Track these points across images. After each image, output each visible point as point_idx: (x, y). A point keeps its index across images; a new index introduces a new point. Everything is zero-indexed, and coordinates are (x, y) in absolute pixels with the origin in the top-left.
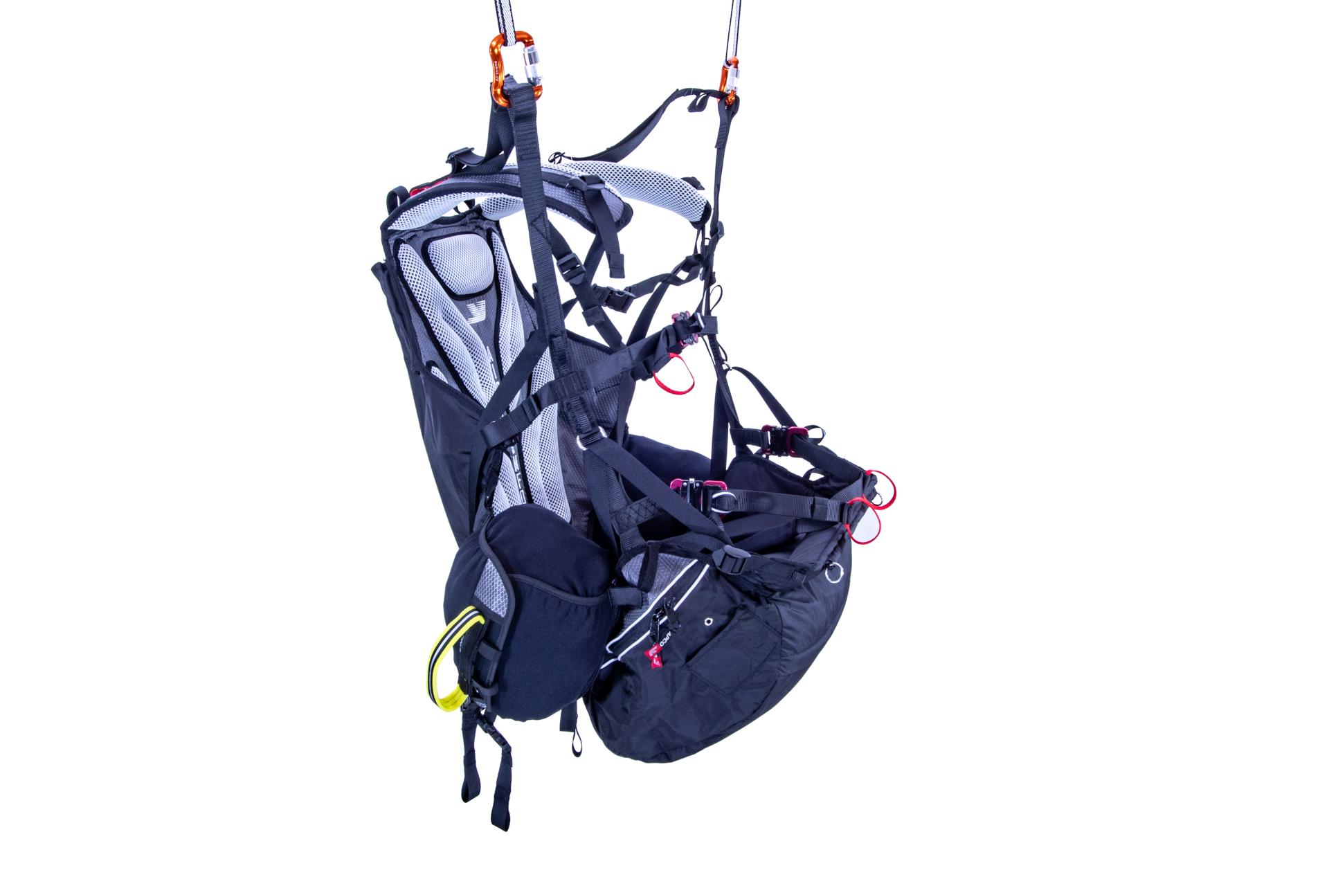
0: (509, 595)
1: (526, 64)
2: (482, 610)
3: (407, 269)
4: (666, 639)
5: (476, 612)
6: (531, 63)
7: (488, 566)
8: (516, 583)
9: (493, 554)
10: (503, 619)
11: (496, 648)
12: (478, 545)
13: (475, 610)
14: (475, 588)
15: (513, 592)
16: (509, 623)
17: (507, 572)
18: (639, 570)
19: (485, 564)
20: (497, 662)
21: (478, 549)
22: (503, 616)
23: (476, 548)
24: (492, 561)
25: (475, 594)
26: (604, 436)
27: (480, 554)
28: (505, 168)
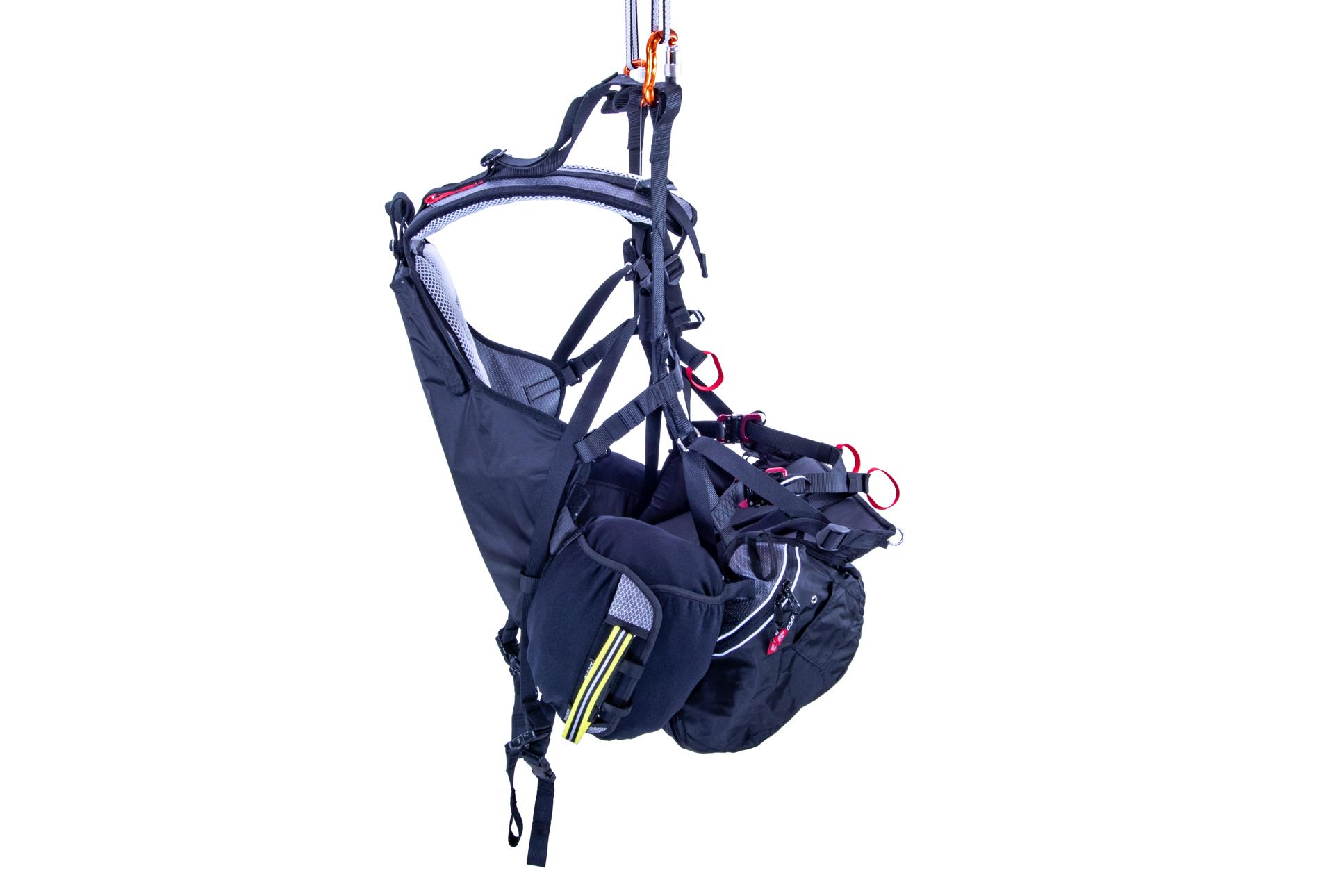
0: (651, 603)
1: (667, 62)
2: (627, 627)
3: (426, 278)
4: (792, 622)
5: (624, 632)
6: (671, 63)
7: (624, 582)
8: (658, 594)
9: (627, 569)
10: (650, 632)
11: (641, 663)
12: (597, 563)
13: (622, 629)
14: (609, 607)
15: (658, 603)
16: (656, 635)
17: (647, 585)
18: (748, 562)
19: (619, 580)
20: (639, 678)
21: (599, 568)
22: (649, 630)
23: (596, 567)
24: (628, 576)
25: (609, 613)
26: (699, 435)
27: (610, 572)
28: (559, 169)
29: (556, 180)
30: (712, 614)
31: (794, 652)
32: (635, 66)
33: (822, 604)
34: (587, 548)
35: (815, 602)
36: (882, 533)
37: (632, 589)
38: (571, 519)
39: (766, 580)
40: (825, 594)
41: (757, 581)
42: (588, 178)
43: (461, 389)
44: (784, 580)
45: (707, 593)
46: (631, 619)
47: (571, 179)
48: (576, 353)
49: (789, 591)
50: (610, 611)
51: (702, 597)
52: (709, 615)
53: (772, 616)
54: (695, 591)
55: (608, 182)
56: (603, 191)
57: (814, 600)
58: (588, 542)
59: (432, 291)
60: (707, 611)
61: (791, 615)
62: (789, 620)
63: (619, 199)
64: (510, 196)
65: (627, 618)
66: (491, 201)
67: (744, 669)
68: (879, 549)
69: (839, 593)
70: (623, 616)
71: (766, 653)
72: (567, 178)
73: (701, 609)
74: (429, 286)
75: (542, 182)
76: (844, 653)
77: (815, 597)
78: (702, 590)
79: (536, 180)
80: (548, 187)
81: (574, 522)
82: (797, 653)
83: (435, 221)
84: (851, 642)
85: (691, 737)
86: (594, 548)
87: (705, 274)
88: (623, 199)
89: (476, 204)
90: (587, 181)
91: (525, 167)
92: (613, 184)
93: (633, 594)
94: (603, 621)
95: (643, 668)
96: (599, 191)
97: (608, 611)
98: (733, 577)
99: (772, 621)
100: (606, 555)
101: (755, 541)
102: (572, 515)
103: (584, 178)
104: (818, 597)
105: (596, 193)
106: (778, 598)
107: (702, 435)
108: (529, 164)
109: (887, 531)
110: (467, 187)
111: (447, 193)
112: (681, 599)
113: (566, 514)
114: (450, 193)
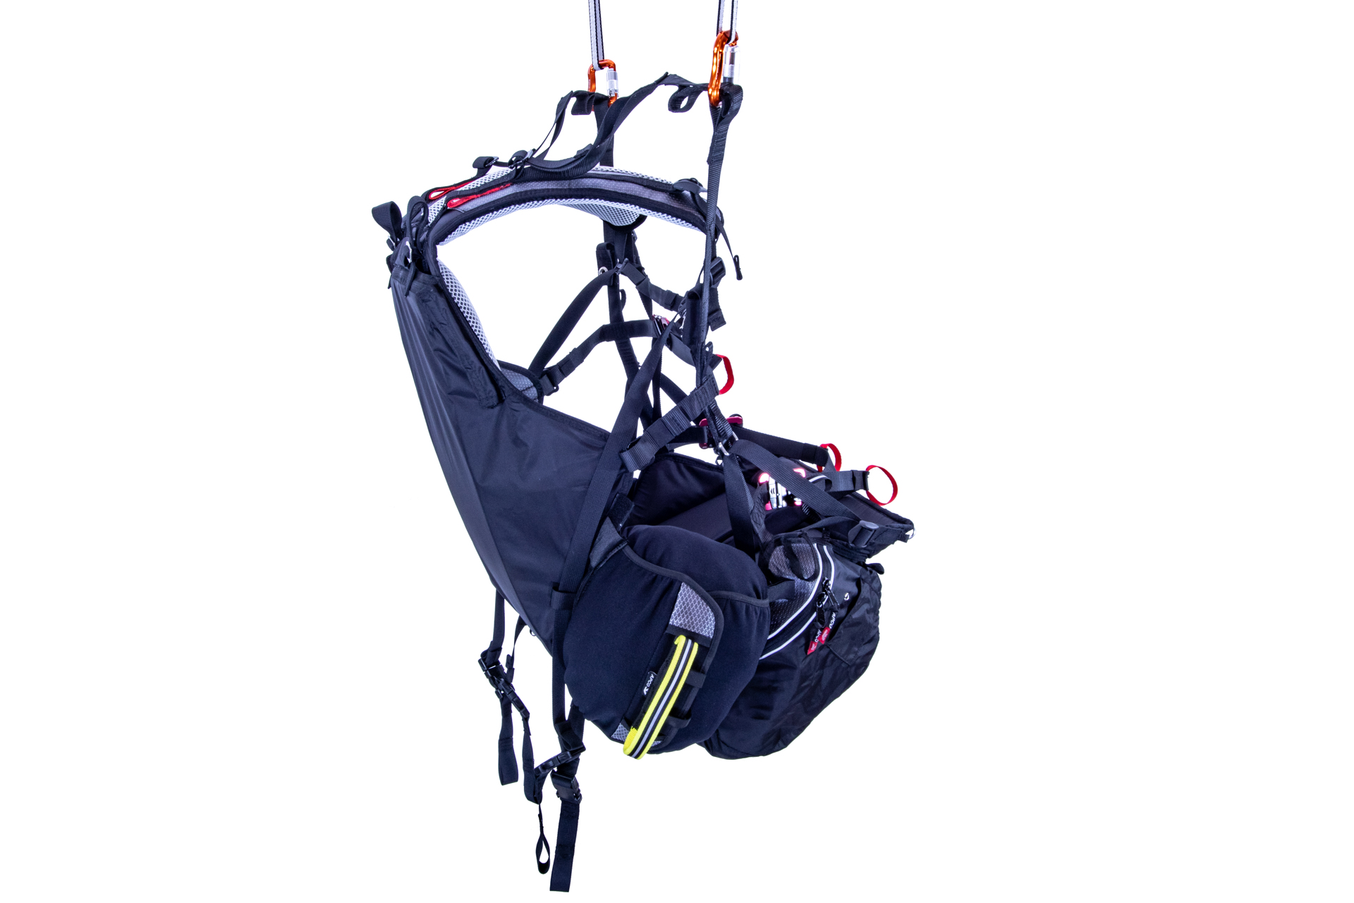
0: (713, 610)
4: (833, 620)
5: (690, 641)
7: (684, 590)
8: (719, 599)
9: (687, 577)
10: (712, 639)
11: (703, 672)
12: (653, 573)
13: (688, 638)
14: (670, 617)
15: (719, 609)
16: (717, 642)
17: (708, 591)
18: (786, 563)
19: (679, 589)
20: (701, 686)
21: (656, 579)
22: (711, 637)
23: (650, 579)
24: (688, 584)
25: (670, 623)
26: (737, 439)
27: (668, 581)
28: (590, 172)
29: (588, 183)
30: (764, 617)
31: (828, 650)
32: (601, 67)
33: (854, 599)
34: (637, 559)
35: (848, 598)
36: (899, 528)
37: (693, 597)
38: (614, 529)
39: (808, 580)
40: (855, 590)
41: (798, 581)
42: (619, 180)
43: (495, 400)
44: (823, 579)
45: (759, 597)
46: (694, 628)
47: (603, 181)
48: (553, 362)
49: (829, 589)
50: (671, 620)
51: (754, 601)
52: (762, 617)
53: (815, 615)
54: (749, 595)
55: (640, 184)
56: (637, 194)
57: (847, 597)
58: (635, 552)
59: (458, 299)
60: (760, 615)
61: (832, 614)
62: (830, 618)
63: (654, 201)
64: (543, 199)
65: (689, 627)
66: (523, 205)
67: (783, 672)
68: (898, 543)
69: (865, 588)
70: (685, 625)
71: (806, 652)
72: (599, 180)
73: (756, 613)
74: (455, 294)
75: (575, 184)
76: (867, 648)
77: (847, 595)
78: (754, 594)
79: (567, 182)
80: (582, 189)
81: (619, 533)
82: (831, 651)
83: (463, 226)
84: (874, 636)
85: (725, 744)
86: (644, 557)
87: (739, 277)
88: (658, 202)
89: (507, 207)
90: (619, 183)
91: (555, 168)
92: (645, 186)
93: (695, 602)
94: (664, 632)
95: (705, 677)
96: (633, 193)
97: (669, 621)
98: (773, 579)
99: (814, 620)
100: (659, 563)
101: (790, 542)
102: (616, 526)
103: (615, 180)
104: (849, 593)
105: (631, 196)
106: (819, 597)
107: (739, 438)
108: (560, 166)
109: (906, 526)
110: (493, 190)
111: (471, 197)
112: (738, 604)
113: (608, 525)
114: (475, 196)
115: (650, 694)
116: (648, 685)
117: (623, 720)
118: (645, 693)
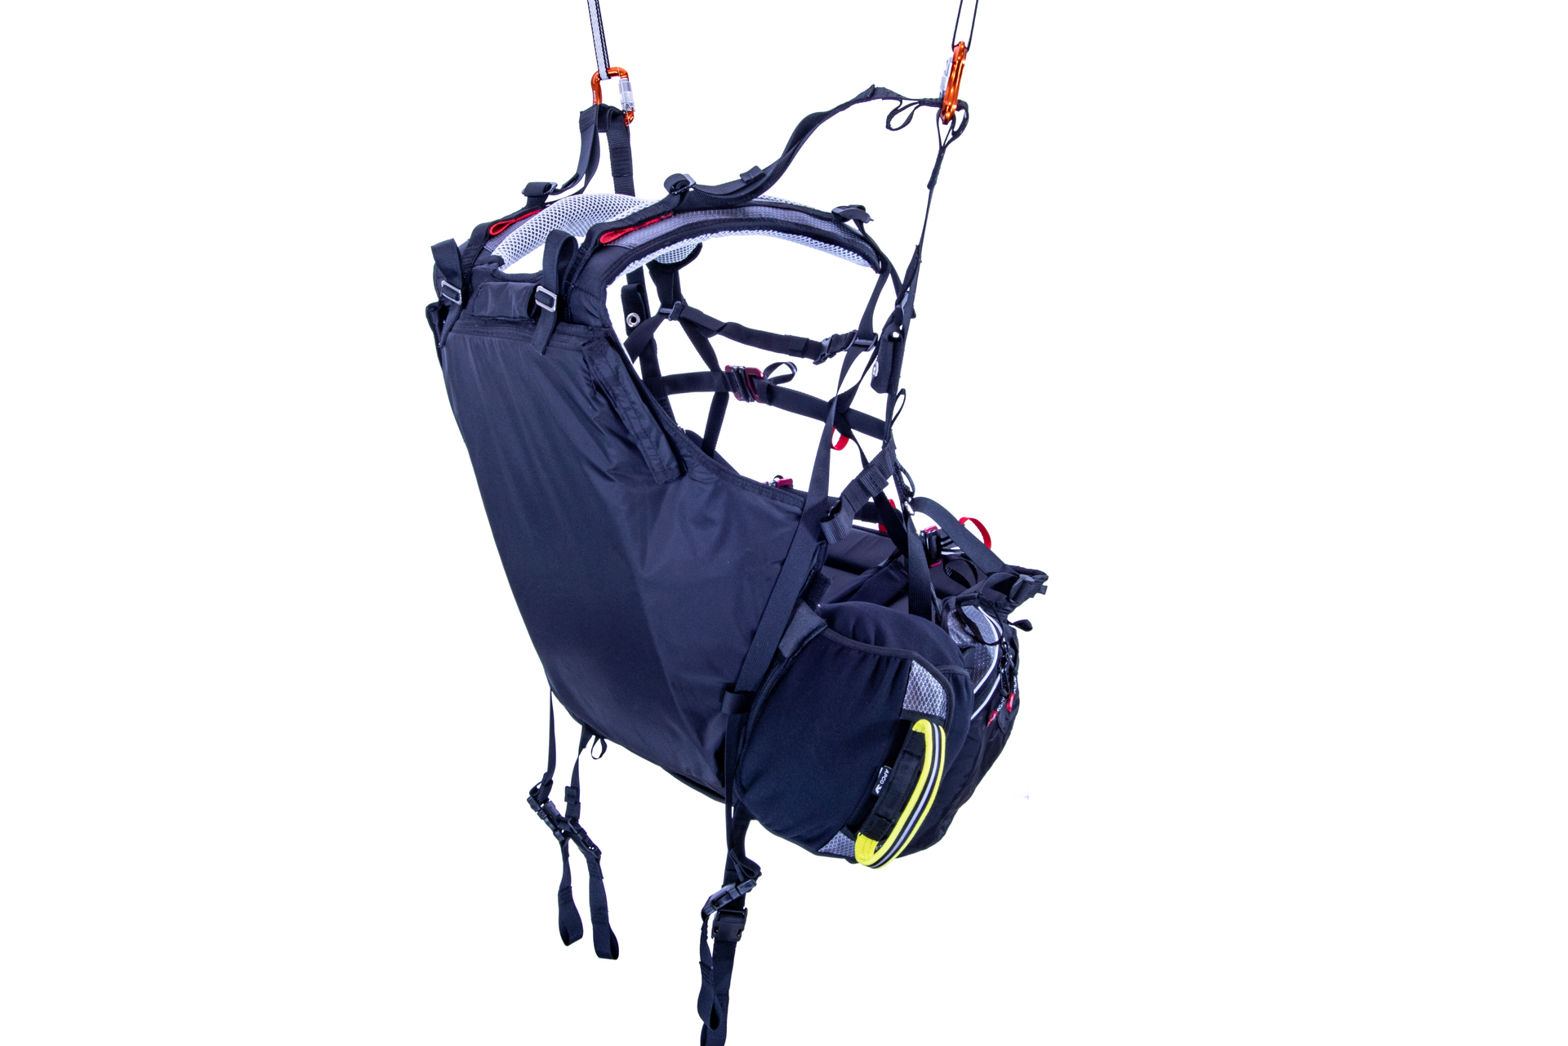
7: (915, 670)
8: (948, 675)
9: (916, 654)
10: (946, 719)
14: (902, 701)
15: (947, 682)
16: (951, 721)
19: (909, 669)
21: (882, 661)
22: (945, 717)
23: (876, 662)
24: (917, 661)
25: (904, 708)
27: (898, 661)
34: (844, 641)
37: (922, 675)
38: (812, 613)
43: (676, 473)
46: (925, 709)
50: (905, 704)
51: (966, 673)
53: (998, 681)
54: (962, 666)
62: (1012, 683)
65: (922, 708)
68: (1038, 595)
70: (917, 707)
81: (818, 615)
86: (854, 638)
93: (927, 680)
94: (898, 718)
97: (902, 706)
99: (998, 687)
100: (877, 643)
102: (816, 610)
106: (1001, 662)
109: (1039, 576)
110: (652, 221)
111: (628, 230)
112: (959, 676)
113: (804, 609)
114: (631, 229)
115: (884, 793)
116: (882, 782)
117: (845, 828)
118: (878, 792)
